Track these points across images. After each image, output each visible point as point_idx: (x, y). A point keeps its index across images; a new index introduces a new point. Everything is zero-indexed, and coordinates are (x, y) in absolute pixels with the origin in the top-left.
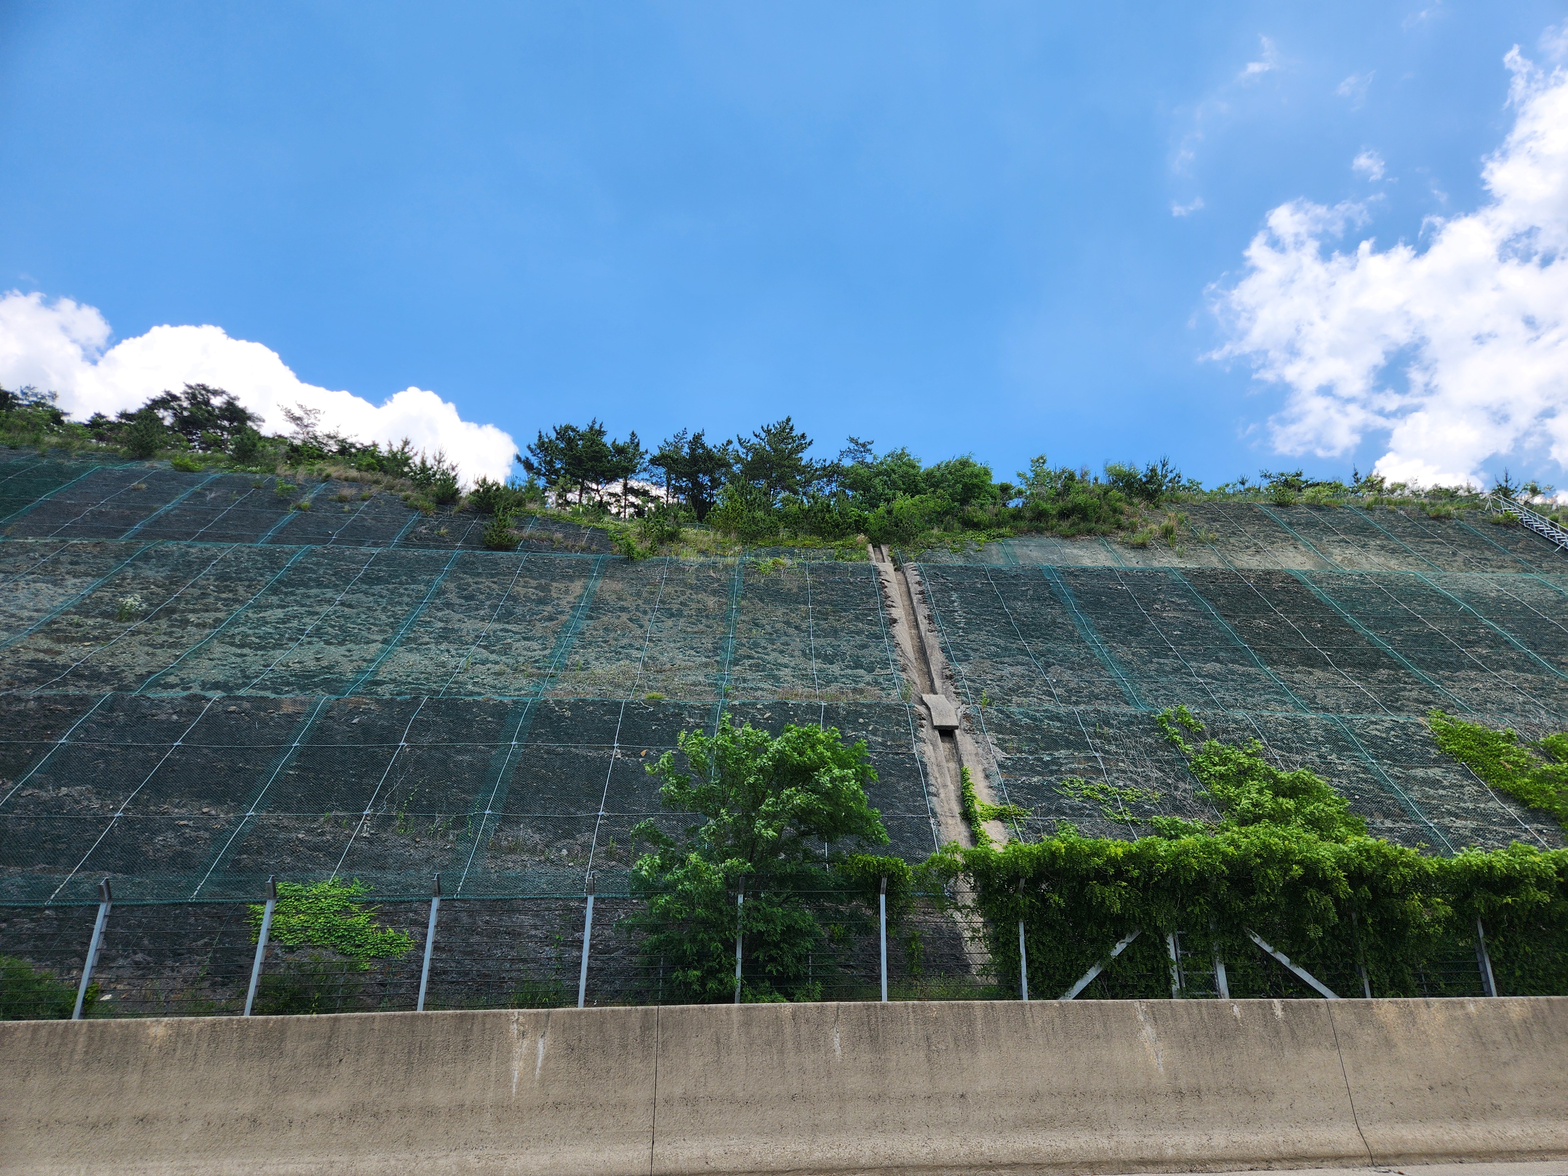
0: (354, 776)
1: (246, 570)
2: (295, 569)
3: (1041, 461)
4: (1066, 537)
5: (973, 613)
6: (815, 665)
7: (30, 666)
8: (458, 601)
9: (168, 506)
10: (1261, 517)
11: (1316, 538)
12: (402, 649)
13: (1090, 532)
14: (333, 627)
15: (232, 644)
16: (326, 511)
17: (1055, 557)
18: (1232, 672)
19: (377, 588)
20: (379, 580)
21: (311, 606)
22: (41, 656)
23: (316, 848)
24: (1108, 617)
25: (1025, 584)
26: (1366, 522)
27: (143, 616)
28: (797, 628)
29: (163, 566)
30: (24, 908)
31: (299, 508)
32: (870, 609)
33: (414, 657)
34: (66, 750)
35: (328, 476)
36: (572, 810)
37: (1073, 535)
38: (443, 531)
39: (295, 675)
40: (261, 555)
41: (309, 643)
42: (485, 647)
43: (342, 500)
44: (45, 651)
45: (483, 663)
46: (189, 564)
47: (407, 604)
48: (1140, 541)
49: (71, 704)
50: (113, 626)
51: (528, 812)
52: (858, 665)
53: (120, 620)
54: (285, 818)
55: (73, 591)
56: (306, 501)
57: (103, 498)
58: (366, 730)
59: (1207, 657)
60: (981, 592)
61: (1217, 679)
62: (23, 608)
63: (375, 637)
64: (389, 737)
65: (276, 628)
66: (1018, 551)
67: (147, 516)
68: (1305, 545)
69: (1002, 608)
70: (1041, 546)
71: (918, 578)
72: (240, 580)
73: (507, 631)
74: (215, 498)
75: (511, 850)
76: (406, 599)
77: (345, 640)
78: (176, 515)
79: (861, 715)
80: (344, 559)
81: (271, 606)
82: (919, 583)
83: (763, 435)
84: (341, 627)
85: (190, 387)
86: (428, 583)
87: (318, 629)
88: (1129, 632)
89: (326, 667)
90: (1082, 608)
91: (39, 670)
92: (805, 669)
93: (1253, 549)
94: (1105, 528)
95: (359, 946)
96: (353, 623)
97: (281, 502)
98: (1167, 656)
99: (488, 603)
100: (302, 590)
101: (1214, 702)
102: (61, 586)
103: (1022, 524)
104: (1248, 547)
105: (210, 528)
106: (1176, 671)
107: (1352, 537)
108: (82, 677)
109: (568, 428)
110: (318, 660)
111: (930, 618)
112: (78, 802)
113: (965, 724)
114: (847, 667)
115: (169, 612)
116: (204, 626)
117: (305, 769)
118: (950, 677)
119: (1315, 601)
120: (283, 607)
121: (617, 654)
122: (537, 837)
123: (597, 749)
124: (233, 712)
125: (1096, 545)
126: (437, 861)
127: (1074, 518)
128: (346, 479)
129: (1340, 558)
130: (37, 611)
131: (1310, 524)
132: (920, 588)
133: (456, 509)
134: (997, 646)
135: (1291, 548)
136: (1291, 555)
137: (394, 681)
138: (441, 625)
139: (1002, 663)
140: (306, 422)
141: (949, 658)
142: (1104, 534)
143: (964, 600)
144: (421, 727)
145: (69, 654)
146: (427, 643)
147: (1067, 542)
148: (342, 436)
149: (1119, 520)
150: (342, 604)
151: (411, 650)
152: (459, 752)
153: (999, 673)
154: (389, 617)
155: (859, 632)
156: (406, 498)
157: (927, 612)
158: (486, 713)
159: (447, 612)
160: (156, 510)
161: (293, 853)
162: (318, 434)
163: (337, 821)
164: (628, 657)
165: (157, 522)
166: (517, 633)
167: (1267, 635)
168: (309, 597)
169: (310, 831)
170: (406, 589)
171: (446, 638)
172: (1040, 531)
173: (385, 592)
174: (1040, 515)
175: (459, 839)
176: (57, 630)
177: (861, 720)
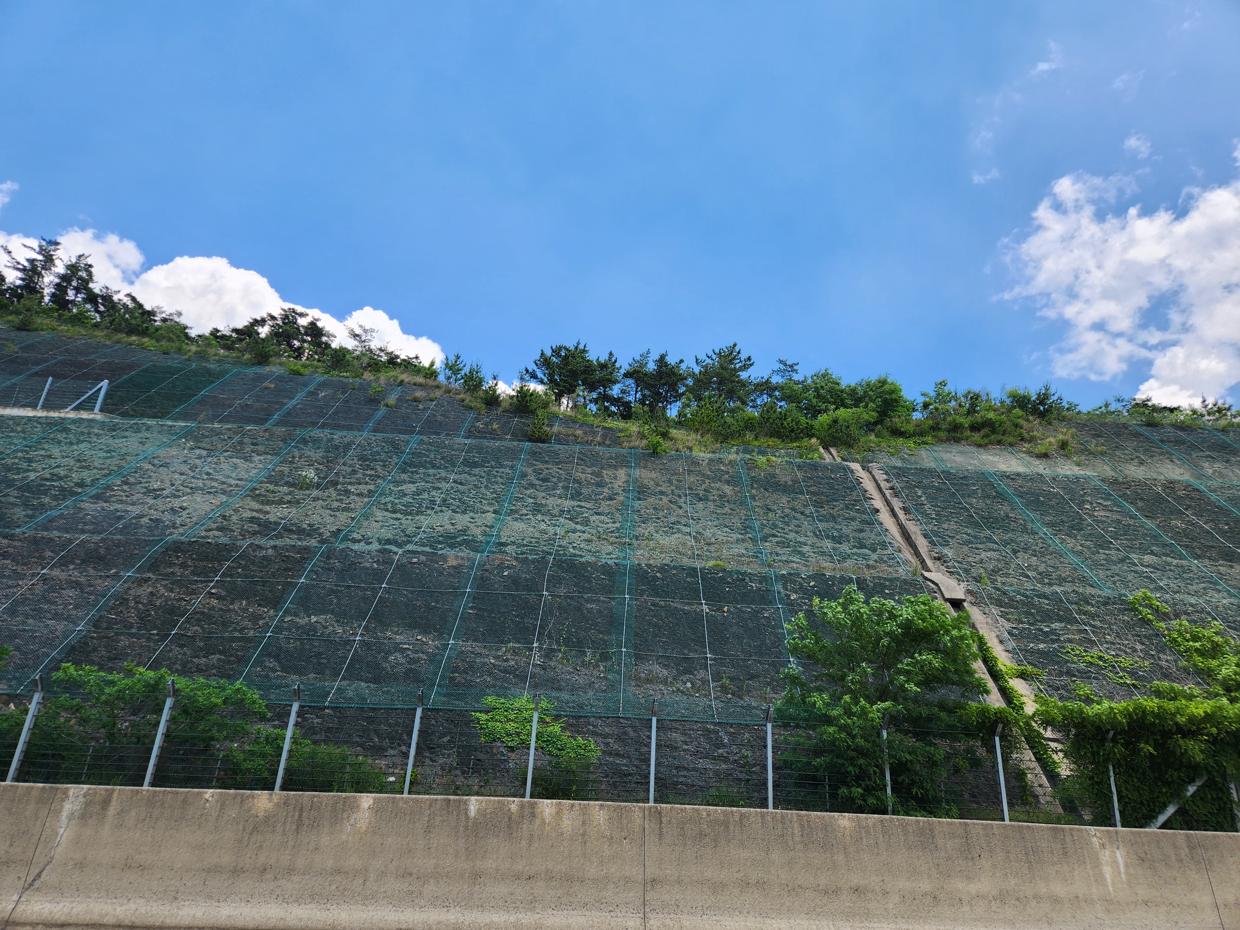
0: (517, 616)
1: (378, 453)
2: (413, 453)
3: (943, 384)
4: (979, 446)
5: (939, 507)
6: (828, 544)
7: (251, 522)
8: (537, 482)
9: (294, 402)
10: (1137, 435)
11: (1186, 453)
12: (509, 518)
13: (999, 442)
14: (454, 499)
15: (387, 510)
16: (406, 408)
17: (975, 462)
18: (1169, 564)
19: (476, 471)
20: (475, 465)
21: (433, 483)
22: (255, 514)
23: (506, 671)
24: (1050, 514)
25: (974, 485)
26: (1224, 442)
27: (318, 486)
28: (802, 513)
29: (318, 448)
30: (310, 707)
31: (387, 405)
32: (855, 501)
33: (520, 526)
34: (306, 588)
35: (402, 381)
36: (686, 652)
37: (986, 445)
38: (495, 426)
39: (442, 536)
40: (385, 442)
41: (441, 511)
42: (570, 519)
43: (416, 400)
44: (256, 511)
45: (574, 531)
46: (337, 448)
47: (502, 483)
48: (1043, 451)
49: (299, 553)
50: (299, 494)
51: (653, 651)
52: (862, 546)
53: (301, 489)
54: (477, 647)
55: (261, 466)
56: (391, 400)
57: (246, 394)
58: (515, 581)
59: (1143, 550)
60: (939, 489)
61: (1158, 569)
62: (229, 477)
63: (488, 508)
64: (533, 587)
65: (414, 499)
66: (946, 456)
67: (280, 409)
68: (1179, 459)
69: (961, 503)
70: (962, 453)
71: (885, 477)
72: (376, 461)
73: (582, 507)
74: (325, 396)
75: (649, 681)
76: (501, 480)
77: (466, 510)
78: (301, 409)
79: (886, 587)
80: (445, 447)
81: (404, 482)
82: (887, 481)
83: (714, 357)
84: (460, 500)
85: (285, 311)
86: (512, 467)
87: (444, 500)
88: (1072, 527)
89: (461, 530)
90: (1027, 505)
91: (259, 525)
92: (822, 547)
93: (1136, 460)
94: (1011, 439)
95: (559, 750)
96: (467, 497)
97: (374, 401)
98: (1109, 549)
99: (561, 484)
100: (422, 471)
101: (1162, 588)
102: (251, 462)
103: (942, 435)
104: (1132, 459)
105: (327, 419)
106: (1122, 561)
107: (1216, 453)
108: (291, 531)
109: (560, 348)
110: (453, 524)
111: (905, 509)
112: (326, 628)
113: (970, 598)
114: (854, 547)
115: (335, 484)
116: (360, 495)
117: (480, 609)
118: (939, 559)
119: (1217, 507)
120: (413, 483)
121: (671, 528)
122: (665, 672)
123: (688, 604)
124: (415, 563)
125: (1005, 453)
126: (597, 686)
127: (986, 430)
128: (415, 384)
129: (1211, 471)
130: (239, 480)
131: (1179, 442)
132: (888, 485)
133: (501, 409)
134: (968, 535)
135: (1168, 461)
136: (1169, 466)
137: (513, 543)
138: (532, 500)
139: (978, 549)
140: (363, 338)
141: (932, 543)
142: (1011, 445)
143: (929, 497)
144: (555, 581)
145: (275, 513)
146: (527, 515)
147: (981, 450)
148: (390, 350)
149: (1021, 434)
150: (455, 482)
151: (516, 520)
152: (588, 601)
153: (978, 557)
154: (492, 493)
155: (853, 519)
156: (463, 401)
157: (901, 505)
158: (598, 571)
159: (532, 491)
160: (285, 404)
161: (490, 674)
162: (372, 347)
163: (515, 652)
164: (679, 531)
165: (288, 414)
166: (589, 509)
167: (1185, 533)
168: (429, 475)
169: (496, 657)
170: (497, 472)
171: (539, 511)
172: (957, 441)
173: (483, 474)
174: (956, 428)
175: (608, 670)
176: (259, 495)
177: (887, 591)
